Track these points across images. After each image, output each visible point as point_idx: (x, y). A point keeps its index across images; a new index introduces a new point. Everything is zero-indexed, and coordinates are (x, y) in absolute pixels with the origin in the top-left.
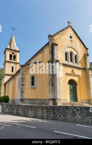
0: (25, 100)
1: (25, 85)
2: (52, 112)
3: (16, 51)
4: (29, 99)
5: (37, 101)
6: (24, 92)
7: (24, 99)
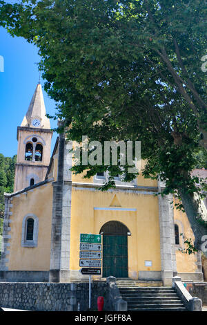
0: (9, 273)
1: (11, 239)
2: (20, 295)
3: (42, 131)
4: (18, 271)
5: (36, 276)
6: (8, 255)
7: (7, 272)
